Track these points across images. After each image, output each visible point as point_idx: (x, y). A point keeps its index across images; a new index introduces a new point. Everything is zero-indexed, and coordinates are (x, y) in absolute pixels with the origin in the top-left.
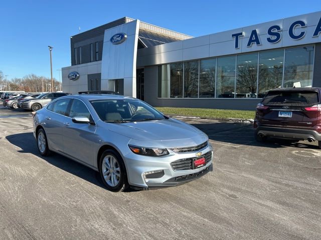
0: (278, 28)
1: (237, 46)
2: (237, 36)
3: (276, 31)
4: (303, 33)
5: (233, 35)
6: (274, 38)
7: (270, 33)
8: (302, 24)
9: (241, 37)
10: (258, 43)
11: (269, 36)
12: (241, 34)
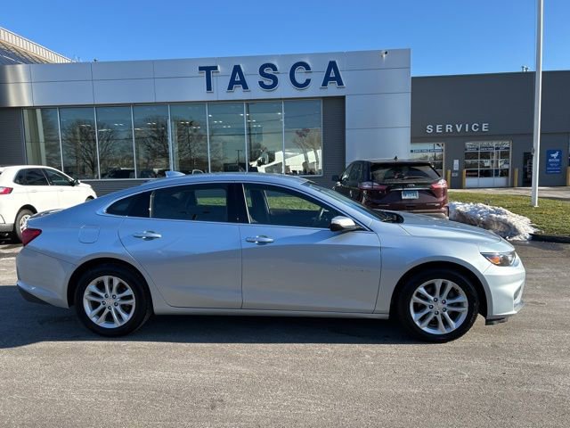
0: (274, 68)
1: (209, 88)
2: (208, 70)
3: (270, 71)
4: (308, 82)
5: (201, 69)
6: (268, 82)
7: (262, 72)
8: (307, 67)
9: (215, 74)
10: (245, 87)
11: (261, 78)
12: (216, 68)
